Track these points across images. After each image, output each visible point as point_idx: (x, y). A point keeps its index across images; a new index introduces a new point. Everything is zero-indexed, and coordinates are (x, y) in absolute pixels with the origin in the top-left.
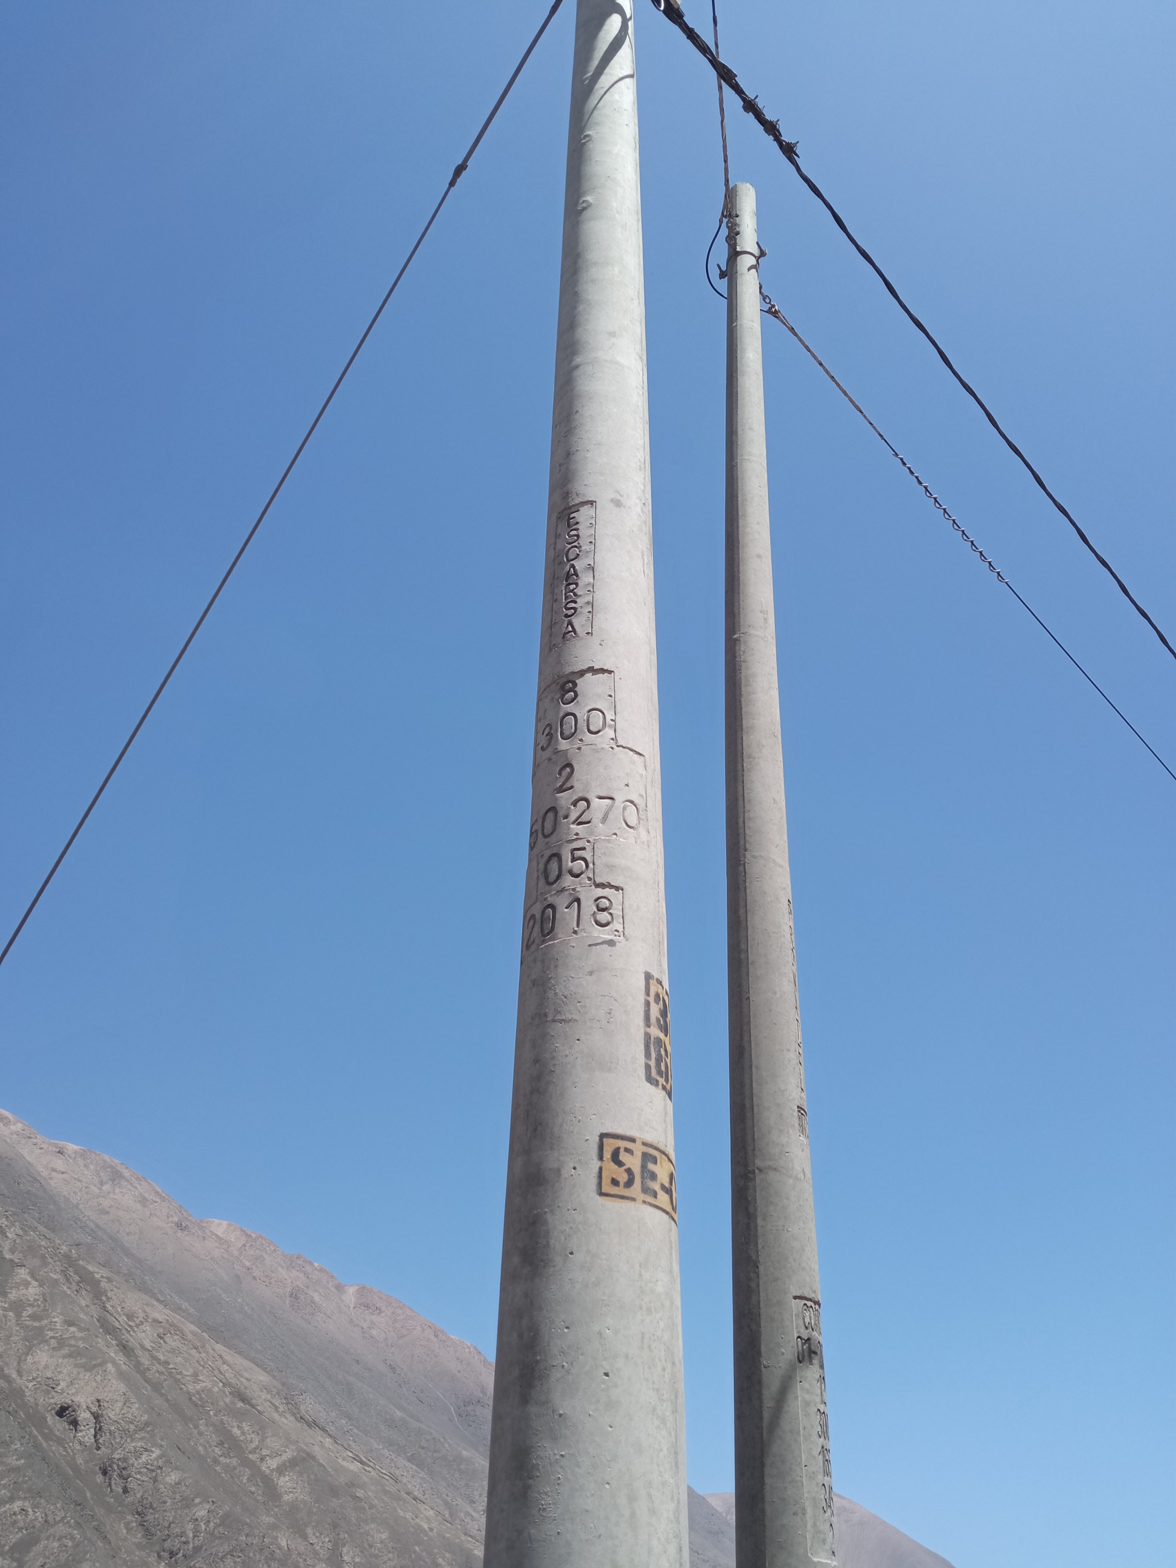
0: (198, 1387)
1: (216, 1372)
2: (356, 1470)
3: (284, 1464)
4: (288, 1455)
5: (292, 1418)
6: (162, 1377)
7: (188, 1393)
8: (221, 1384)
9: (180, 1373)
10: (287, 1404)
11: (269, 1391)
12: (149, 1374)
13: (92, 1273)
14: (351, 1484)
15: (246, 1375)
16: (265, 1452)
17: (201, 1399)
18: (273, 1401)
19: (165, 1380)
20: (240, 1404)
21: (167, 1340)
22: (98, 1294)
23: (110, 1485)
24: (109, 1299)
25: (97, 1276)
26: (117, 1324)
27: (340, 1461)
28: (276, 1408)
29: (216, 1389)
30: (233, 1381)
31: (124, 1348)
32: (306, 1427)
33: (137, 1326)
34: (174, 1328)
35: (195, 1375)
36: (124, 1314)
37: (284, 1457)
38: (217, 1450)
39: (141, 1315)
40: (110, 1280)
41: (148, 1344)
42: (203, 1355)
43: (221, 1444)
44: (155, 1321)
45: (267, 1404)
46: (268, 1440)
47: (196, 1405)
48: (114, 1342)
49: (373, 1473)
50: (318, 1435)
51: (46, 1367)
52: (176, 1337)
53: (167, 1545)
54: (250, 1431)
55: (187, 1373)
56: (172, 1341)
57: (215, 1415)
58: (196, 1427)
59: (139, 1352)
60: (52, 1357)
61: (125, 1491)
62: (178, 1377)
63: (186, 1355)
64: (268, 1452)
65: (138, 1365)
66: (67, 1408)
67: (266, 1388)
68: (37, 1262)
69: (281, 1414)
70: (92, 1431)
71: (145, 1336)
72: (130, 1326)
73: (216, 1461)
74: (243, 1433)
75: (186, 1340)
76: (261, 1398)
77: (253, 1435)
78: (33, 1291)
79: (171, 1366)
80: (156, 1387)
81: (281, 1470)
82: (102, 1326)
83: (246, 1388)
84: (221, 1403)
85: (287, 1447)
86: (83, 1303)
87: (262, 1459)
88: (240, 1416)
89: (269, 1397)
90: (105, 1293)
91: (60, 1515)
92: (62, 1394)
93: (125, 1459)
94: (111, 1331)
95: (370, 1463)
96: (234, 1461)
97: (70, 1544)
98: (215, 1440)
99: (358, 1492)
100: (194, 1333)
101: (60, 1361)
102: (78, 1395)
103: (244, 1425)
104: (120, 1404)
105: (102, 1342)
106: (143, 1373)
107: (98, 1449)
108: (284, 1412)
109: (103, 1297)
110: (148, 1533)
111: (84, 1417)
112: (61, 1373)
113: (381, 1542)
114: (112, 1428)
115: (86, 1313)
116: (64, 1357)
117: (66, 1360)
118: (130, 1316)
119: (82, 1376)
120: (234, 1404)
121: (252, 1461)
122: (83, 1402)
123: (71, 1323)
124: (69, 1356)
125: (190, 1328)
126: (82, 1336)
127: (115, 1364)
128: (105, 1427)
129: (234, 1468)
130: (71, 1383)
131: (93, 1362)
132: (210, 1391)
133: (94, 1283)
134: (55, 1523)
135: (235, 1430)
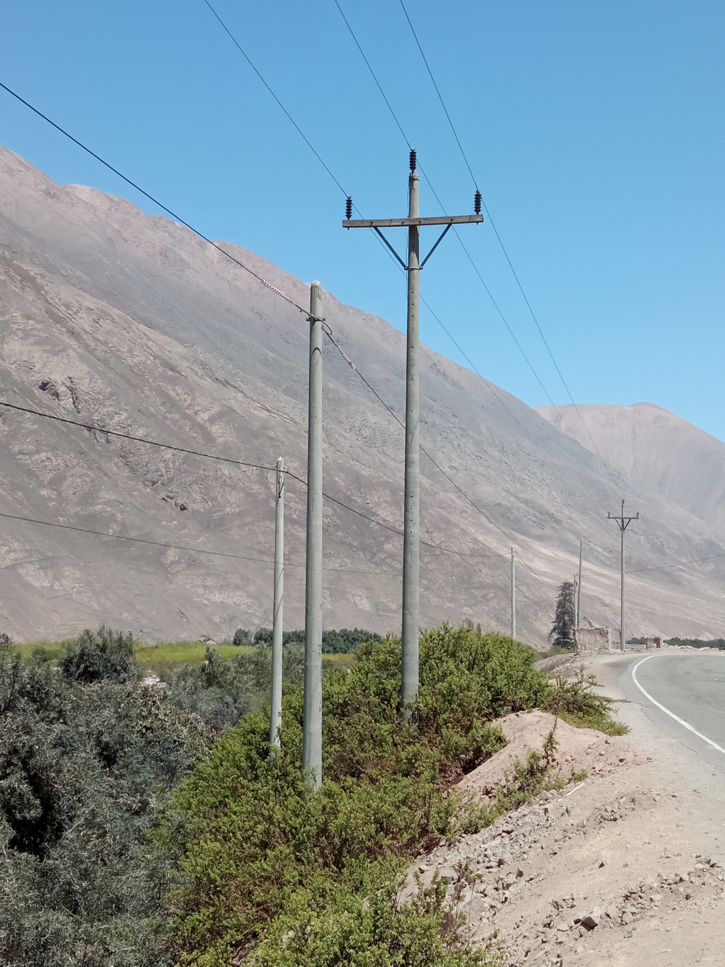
0: (135, 361)
1: (145, 348)
2: (265, 417)
3: (213, 416)
4: (215, 409)
5: (210, 380)
6: (108, 355)
7: (130, 366)
8: (152, 358)
9: (119, 350)
10: (203, 369)
11: (188, 360)
12: (98, 353)
13: (27, 271)
14: (264, 428)
15: (168, 348)
16: (197, 408)
17: (140, 370)
18: (192, 367)
19: (111, 357)
20: (170, 373)
21: (102, 324)
22: (38, 289)
23: (96, 438)
24: (46, 292)
25: (32, 274)
26: (60, 314)
27: (252, 410)
28: (196, 373)
29: (149, 362)
30: (159, 353)
31: (72, 333)
32: (221, 386)
33: (75, 314)
34: (103, 314)
35: (130, 351)
36: (63, 305)
37: (213, 411)
38: (162, 408)
40: (43, 276)
41: (88, 329)
42: (132, 334)
43: (164, 404)
44: (88, 309)
45: (188, 370)
46: (198, 399)
47: (138, 375)
48: (64, 329)
49: (278, 419)
50: (232, 392)
51: (21, 353)
52: (108, 321)
53: (149, 476)
54: (183, 393)
55: (124, 350)
56: (106, 325)
57: (153, 382)
58: (143, 392)
59: (84, 336)
60: (23, 345)
61: (108, 441)
62: (118, 353)
63: (119, 336)
64: (199, 408)
65: (87, 347)
66: (47, 384)
67: (184, 358)
69: (201, 377)
70: (71, 400)
72: (69, 314)
73: (165, 418)
74: (178, 395)
75: (116, 323)
76: (183, 365)
77: (185, 396)
79: (110, 345)
80: (106, 362)
81: (212, 420)
82: (51, 317)
83: (170, 359)
84: (156, 373)
85: (213, 404)
86: (30, 298)
87: (196, 413)
88: (173, 381)
89: (188, 364)
90: (42, 288)
91: (75, 461)
92: (39, 373)
93: (102, 420)
94: (58, 320)
95: (275, 411)
96: (177, 416)
97: (88, 480)
98: (158, 400)
99: (272, 434)
100: (120, 317)
101: (30, 348)
102: (51, 372)
103: (177, 388)
104: (87, 380)
105: (57, 330)
106: (92, 352)
107: (79, 412)
108: (202, 375)
109: (43, 292)
110: (133, 470)
111: (62, 389)
112: (33, 357)
113: (294, 469)
114: (86, 398)
115: (36, 308)
116: (32, 345)
117: (34, 348)
118: (68, 306)
119: (51, 359)
120: (164, 372)
121: (189, 415)
122: (57, 378)
123: (28, 317)
124: (36, 343)
125: (115, 312)
126: (39, 326)
127: (74, 350)
128: (80, 397)
129: (178, 421)
130: (45, 365)
131: (57, 349)
132: (145, 363)
133: (32, 280)
134: (73, 467)
135: (171, 393)
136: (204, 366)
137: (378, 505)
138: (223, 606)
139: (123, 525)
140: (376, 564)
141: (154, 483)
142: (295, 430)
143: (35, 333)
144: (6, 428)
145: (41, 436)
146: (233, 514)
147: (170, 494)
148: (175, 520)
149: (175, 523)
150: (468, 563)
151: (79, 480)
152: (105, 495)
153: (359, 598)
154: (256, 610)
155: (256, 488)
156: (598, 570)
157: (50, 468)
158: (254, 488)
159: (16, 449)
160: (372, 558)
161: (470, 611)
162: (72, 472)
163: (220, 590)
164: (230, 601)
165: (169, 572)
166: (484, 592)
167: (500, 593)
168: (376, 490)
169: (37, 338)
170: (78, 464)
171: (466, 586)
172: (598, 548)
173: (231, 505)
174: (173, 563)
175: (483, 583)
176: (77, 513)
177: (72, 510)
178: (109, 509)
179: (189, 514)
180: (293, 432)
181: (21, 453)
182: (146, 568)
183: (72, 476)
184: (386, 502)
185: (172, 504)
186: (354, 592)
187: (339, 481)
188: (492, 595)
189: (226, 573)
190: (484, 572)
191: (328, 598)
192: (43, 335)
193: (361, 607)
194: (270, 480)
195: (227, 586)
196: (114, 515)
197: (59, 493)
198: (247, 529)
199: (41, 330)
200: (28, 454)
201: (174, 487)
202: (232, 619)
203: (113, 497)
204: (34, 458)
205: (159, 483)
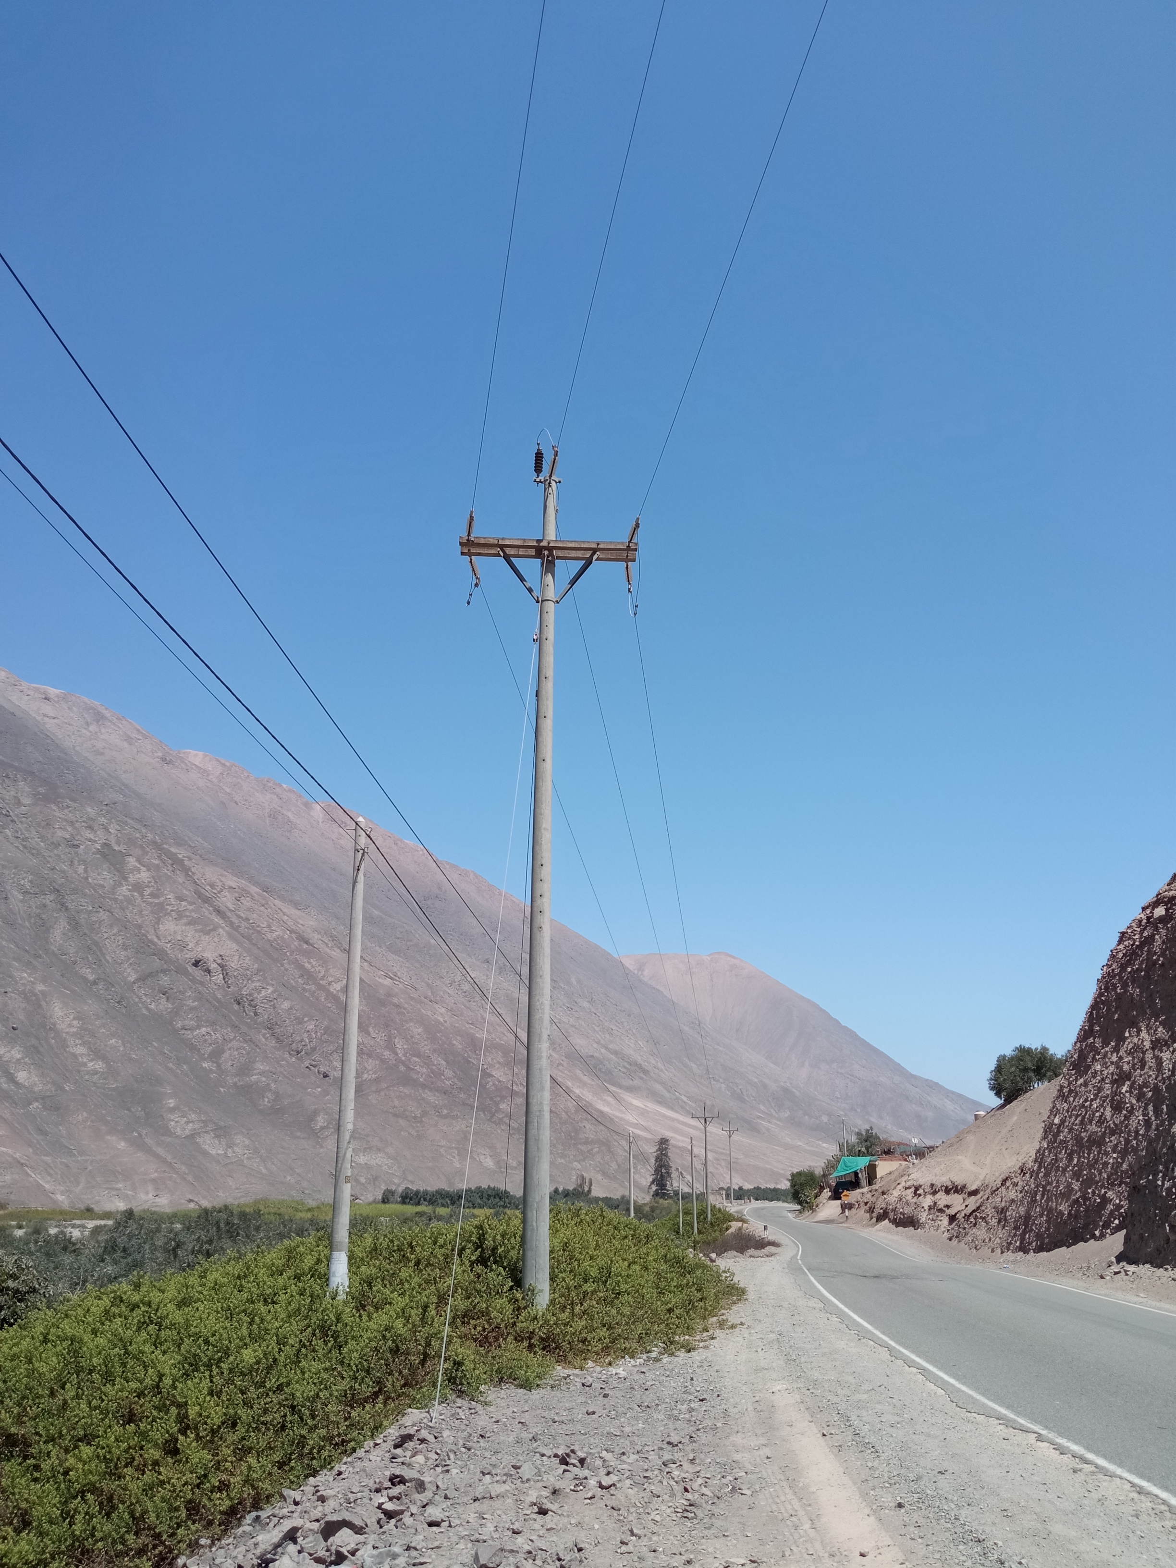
0: (274, 936)
1: (281, 922)
2: (389, 984)
5: (339, 951)
6: (251, 932)
7: (269, 940)
8: (288, 932)
9: (259, 926)
10: (333, 940)
11: (319, 933)
13: (175, 854)
14: (389, 995)
15: (301, 922)
16: (330, 979)
17: (278, 944)
18: (323, 939)
19: (253, 933)
20: (305, 946)
21: (243, 901)
22: (186, 871)
23: (245, 1011)
24: (193, 873)
25: (180, 856)
26: (207, 894)
27: (377, 979)
29: (286, 936)
30: (294, 927)
31: (218, 912)
33: (219, 892)
34: (244, 892)
35: (269, 926)
36: (208, 884)
38: (300, 980)
39: (220, 884)
40: (190, 859)
41: (231, 907)
42: (269, 910)
43: (302, 976)
44: (230, 887)
45: (320, 942)
46: (331, 971)
47: (277, 949)
48: (211, 909)
49: (401, 986)
51: (175, 932)
52: (248, 899)
53: (294, 1046)
54: (317, 965)
55: (264, 926)
56: (247, 902)
57: (291, 955)
58: (282, 965)
59: (229, 914)
60: (177, 925)
61: (256, 1014)
62: (258, 929)
63: (258, 912)
65: (232, 924)
66: (200, 961)
67: (316, 930)
68: (138, 851)
69: (331, 948)
70: (221, 975)
71: (227, 900)
72: (215, 893)
73: (304, 989)
74: (313, 967)
75: (255, 900)
76: (315, 938)
77: (319, 968)
78: (144, 875)
79: (251, 921)
80: (248, 938)
82: (199, 897)
83: (303, 932)
84: (293, 946)
86: (181, 880)
87: (329, 984)
88: (308, 954)
89: (320, 937)
90: (189, 869)
91: (232, 1035)
92: (192, 951)
93: (251, 995)
94: (206, 900)
95: (397, 978)
96: (313, 987)
97: (244, 1052)
98: (297, 973)
99: (395, 1000)
100: (259, 894)
101: (184, 927)
102: (203, 951)
103: (312, 960)
104: (237, 957)
105: (206, 911)
106: (236, 929)
107: (229, 987)
108: (332, 947)
109: (190, 873)
110: (279, 1040)
111: (213, 966)
112: (186, 936)
113: (419, 1034)
114: (235, 974)
115: (186, 889)
116: (186, 925)
117: (188, 927)
118: (212, 886)
119: (202, 938)
120: (300, 945)
121: (323, 986)
122: (209, 956)
123: (181, 899)
124: (189, 924)
125: (254, 890)
126: (191, 908)
127: (223, 928)
128: (230, 974)
129: (314, 992)
130: (197, 943)
131: (208, 928)
132: (282, 937)
133: (180, 862)
134: (231, 1041)
135: (307, 965)
136: (333, 938)
137: (492, 1066)
138: (368, 1167)
139: (277, 1094)
140: (494, 1122)
141: (298, 1052)
142: (416, 996)
143: (188, 914)
144: (170, 1006)
145: (201, 1012)
146: (370, 1080)
147: (314, 1063)
148: (319, 1087)
149: (319, 1090)
150: (574, 1119)
151: (236, 1053)
152: (260, 1066)
153: (483, 1156)
154: (395, 1170)
155: (387, 1053)
156: (684, 1120)
157: (210, 1042)
158: (385, 1054)
159: (179, 1025)
160: (492, 1117)
161: (579, 1166)
162: (230, 1045)
163: (364, 1152)
164: (373, 1162)
165: (319, 1137)
166: (590, 1147)
167: (603, 1148)
168: (490, 1052)
169: (189, 919)
170: (235, 1037)
171: (573, 1142)
172: (685, 1099)
173: (368, 1072)
174: (322, 1128)
175: (588, 1138)
176: (235, 1084)
177: (231, 1080)
178: (264, 1079)
179: (331, 1081)
180: (414, 998)
181: (183, 1028)
182: (298, 1134)
183: (230, 1049)
184: (499, 1063)
185: (315, 1072)
186: (479, 1151)
187: (457, 1044)
188: (596, 1150)
189: (368, 1136)
190: (587, 1128)
191: (456, 1157)
192: (195, 916)
193: (485, 1165)
194: (398, 1046)
195: (370, 1148)
196: (268, 1084)
197: (219, 1066)
198: (383, 1093)
199: (193, 911)
200: (190, 1029)
201: (316, 1056)
202: (376, 1179)
203: (267, 1068)
204: (195, 1033)
205: (303, 1053)
